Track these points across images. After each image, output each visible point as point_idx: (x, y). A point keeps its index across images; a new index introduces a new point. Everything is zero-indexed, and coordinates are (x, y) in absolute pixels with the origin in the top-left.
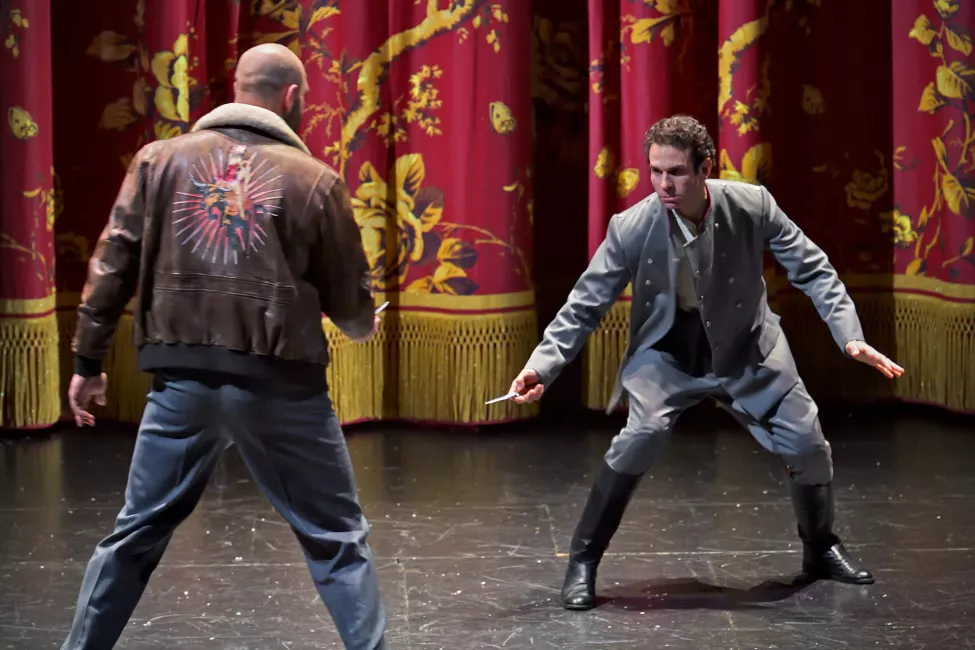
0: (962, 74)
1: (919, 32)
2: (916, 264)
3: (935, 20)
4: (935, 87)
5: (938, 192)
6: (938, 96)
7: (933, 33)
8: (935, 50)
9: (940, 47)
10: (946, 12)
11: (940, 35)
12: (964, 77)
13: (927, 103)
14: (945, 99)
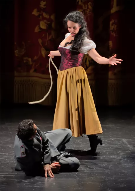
0: (47, 23)
1: (35, 13)
2: (33, 70)
3: (39, 10)
4: (39, 26)
5: (39, 52)
6: (40, 28)
7: (39, 13)
8: (40, 17)
9: (41, 17)
10: (43, 8)
11: (41, 14)
12: (47, 24)
13: (37, 30)
14: (42, 29)
